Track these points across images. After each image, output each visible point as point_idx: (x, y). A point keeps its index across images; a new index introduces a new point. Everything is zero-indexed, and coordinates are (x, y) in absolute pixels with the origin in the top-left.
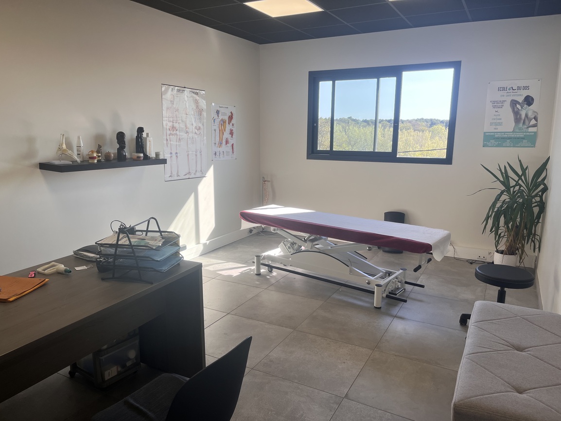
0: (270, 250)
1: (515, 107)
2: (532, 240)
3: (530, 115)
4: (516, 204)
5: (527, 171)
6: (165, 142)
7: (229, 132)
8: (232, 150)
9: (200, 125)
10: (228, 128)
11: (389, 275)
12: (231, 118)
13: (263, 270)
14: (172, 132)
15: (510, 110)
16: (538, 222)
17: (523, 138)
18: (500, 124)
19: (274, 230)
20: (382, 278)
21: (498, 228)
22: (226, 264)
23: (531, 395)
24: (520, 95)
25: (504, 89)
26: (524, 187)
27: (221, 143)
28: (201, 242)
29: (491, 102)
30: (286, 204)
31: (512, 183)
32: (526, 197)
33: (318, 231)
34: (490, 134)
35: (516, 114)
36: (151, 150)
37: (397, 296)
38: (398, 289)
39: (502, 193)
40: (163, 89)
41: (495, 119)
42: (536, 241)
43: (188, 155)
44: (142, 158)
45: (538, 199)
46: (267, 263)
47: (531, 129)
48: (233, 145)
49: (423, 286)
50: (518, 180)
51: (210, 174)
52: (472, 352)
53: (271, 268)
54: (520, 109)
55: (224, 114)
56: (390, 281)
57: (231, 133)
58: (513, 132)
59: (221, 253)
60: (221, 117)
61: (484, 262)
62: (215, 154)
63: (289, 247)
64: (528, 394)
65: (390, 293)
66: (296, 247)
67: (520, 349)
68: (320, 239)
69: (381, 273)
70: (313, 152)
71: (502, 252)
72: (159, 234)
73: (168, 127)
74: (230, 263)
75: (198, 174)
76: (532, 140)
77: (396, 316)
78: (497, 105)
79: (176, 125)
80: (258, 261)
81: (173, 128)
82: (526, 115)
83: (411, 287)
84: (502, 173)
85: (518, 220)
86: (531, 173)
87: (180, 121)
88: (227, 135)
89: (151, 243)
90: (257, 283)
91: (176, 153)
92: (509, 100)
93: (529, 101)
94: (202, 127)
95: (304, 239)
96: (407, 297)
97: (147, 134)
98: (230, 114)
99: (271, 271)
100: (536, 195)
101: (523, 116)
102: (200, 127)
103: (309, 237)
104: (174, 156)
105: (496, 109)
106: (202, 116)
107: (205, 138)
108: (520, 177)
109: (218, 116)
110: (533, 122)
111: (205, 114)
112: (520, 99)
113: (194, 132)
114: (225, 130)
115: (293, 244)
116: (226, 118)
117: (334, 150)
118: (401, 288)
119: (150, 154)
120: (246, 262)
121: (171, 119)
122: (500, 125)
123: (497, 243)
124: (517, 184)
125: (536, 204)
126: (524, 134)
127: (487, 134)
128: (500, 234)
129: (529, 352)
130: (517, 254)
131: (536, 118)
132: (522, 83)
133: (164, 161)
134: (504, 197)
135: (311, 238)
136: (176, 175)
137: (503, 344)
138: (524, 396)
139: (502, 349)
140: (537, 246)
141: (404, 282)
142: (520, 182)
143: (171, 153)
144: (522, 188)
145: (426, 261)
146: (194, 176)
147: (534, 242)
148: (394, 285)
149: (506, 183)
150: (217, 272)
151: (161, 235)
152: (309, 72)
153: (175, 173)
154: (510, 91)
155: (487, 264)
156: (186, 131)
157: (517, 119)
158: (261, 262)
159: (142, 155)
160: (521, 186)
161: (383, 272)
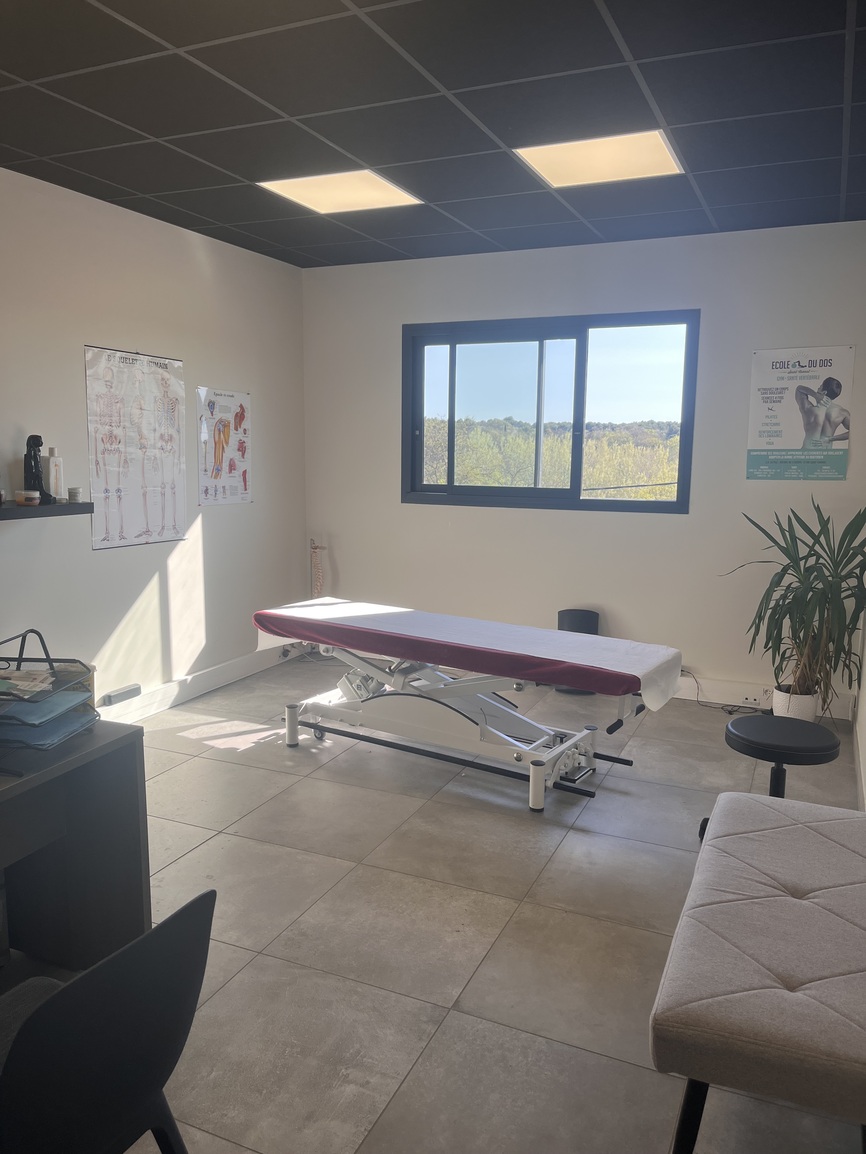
0: (320, 693)
1: (806, 401)
2: (845, 665)
3: (835, 415)
4: (811, 593)
5: (830, 526)
6: (93, 467)
7: (236, 447)
8: (243, 484)
9: (172, 431)
10: (234, 437)
11: (562, 742)
12: (240, 417)
13: (304, 736)
14: (108, 446)
15: (797, 406)
16: (855, 628)
17: (822, 462)
18: (778, 434)
19: (327, 651)
20: (548, 746)
21: (779, 640)
22: (225, 724)
23: (813, 992)
24: (815, 377)
25: (783, 365)
26: (825, 560)
27: (218, 471)
28: (174, 679)
29: (759, 390)
30: (354, 596)
31: (803, 551)
32: (830, 579)
33: (418, 652)
34: (758, 453)
35: (808, 413)
36: (60, 484)
37: (575, 785)
38: (580, 768)
39: (785, 570)
40: (89, 355)
41: (767, 424)
42: (852, 666)
43: (144, 495)
44: (38, 501)
45: (853, 582)
46: (311, 721)
47: (837, 445)
48: (245, 473)
49: (629, 763)
50: (814, 545)
51: (195, 534)
52: (701, 903)
53: (321, 731)
54: (815, 404)
55: (226, 409)
56: (563, 752)
57: (242, 448)
58: (803, 449)
59: (217, 701)
60: (218, 415)
61: (756, 710)
62: (206, 491)
63: (359, 687)
64: (807, 992)
65: (562, 778)
66: (372, 685)
67: (798, 893)
68: (422, 668)
69: (546, 737)
70: (413, 489)
71: (787, 690)
72: (46, 665)
73: (99, 436)
74: (236, 722)
75: (168, 535)
76: (839, 466)
77: (572, 828)
78: (771, 396)
79: (118, 432)
80: (293, 717)
81: (112, 437)
82: (828, 417)
83: (607, 765)
84: (782, 530)
85: (816, 624)
86: (838, 530)
87: (127, 424)
88: (231, 452)
89: (23, 685)
90: (290, 763)
91: (119, 490)
92: (793, 386)
93: (831, 388)
94: (175, 435)
95: (390, 668)
96: (599, 787)
97: (51, 451)
98: (239, 410)
99: (321, 739)
100: (850, 575)
101: (821, 418)
102: (171, 437)
103: (400, 664)
104: (113, 495)
105: (770, 405)
106: (176, 413)
107: (183, 459)
108: (816, 539)
109: (212, 413)
110: (841, 430)
111: (182, 408)
112: (816, 385)
113: (159, 445)
114: (227, 443)
115: (367, 679)
116: (230, 417)
117: (456, 484)
118: (586, 768)
119: (57, 493)
120: (271, 721)
121: (107, 420)
122: (778, 436)
123: (778, 671)
124: (812, 553)
125: (850, 592)
126: (825, 453)
127: (755, 453)
128: (785, 652)
129: (816, 900)
130: (816, 692)
131: (845, 423)
132: (817, 354)
133: (88, 508)
134: (788, 579)
135: (403, 666)
136: (118, 538)
137: (765, 884)
138: (799, 995)
139: (762, 894)
140: (855, 677)
141: (591, 754)
142: (817, 548)
143: (107, 491)
144: (821, 561)
145: (632, 711)
146: (158, 539)
147: (848, 667)
148: (570, 764)
149: (790, 551)
150: (206, 742)
151: (52, 667)
152: (404, 326)
153: (115, 533)
154: (793, 370)
155: (760, 714)
156: (141, 444)
157: (810, 424)
158: (300, 718)
159: (37, 494)
160: (819, 557)
161: (549, 734)
